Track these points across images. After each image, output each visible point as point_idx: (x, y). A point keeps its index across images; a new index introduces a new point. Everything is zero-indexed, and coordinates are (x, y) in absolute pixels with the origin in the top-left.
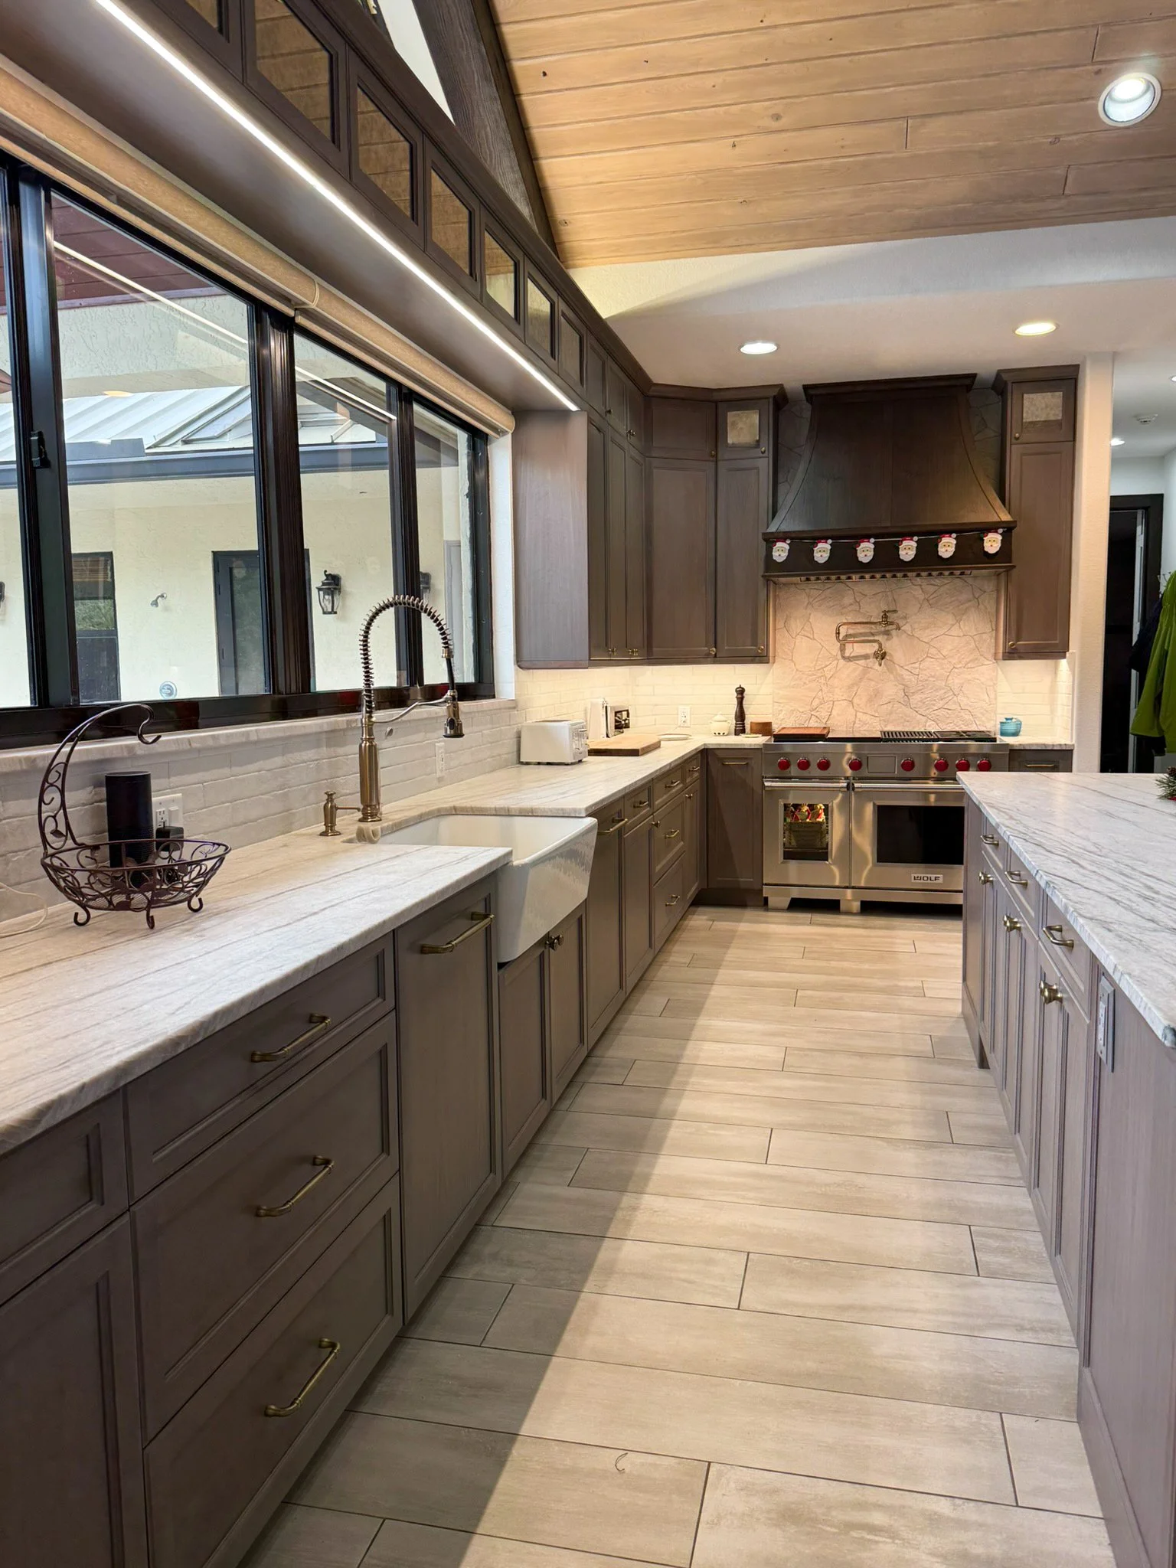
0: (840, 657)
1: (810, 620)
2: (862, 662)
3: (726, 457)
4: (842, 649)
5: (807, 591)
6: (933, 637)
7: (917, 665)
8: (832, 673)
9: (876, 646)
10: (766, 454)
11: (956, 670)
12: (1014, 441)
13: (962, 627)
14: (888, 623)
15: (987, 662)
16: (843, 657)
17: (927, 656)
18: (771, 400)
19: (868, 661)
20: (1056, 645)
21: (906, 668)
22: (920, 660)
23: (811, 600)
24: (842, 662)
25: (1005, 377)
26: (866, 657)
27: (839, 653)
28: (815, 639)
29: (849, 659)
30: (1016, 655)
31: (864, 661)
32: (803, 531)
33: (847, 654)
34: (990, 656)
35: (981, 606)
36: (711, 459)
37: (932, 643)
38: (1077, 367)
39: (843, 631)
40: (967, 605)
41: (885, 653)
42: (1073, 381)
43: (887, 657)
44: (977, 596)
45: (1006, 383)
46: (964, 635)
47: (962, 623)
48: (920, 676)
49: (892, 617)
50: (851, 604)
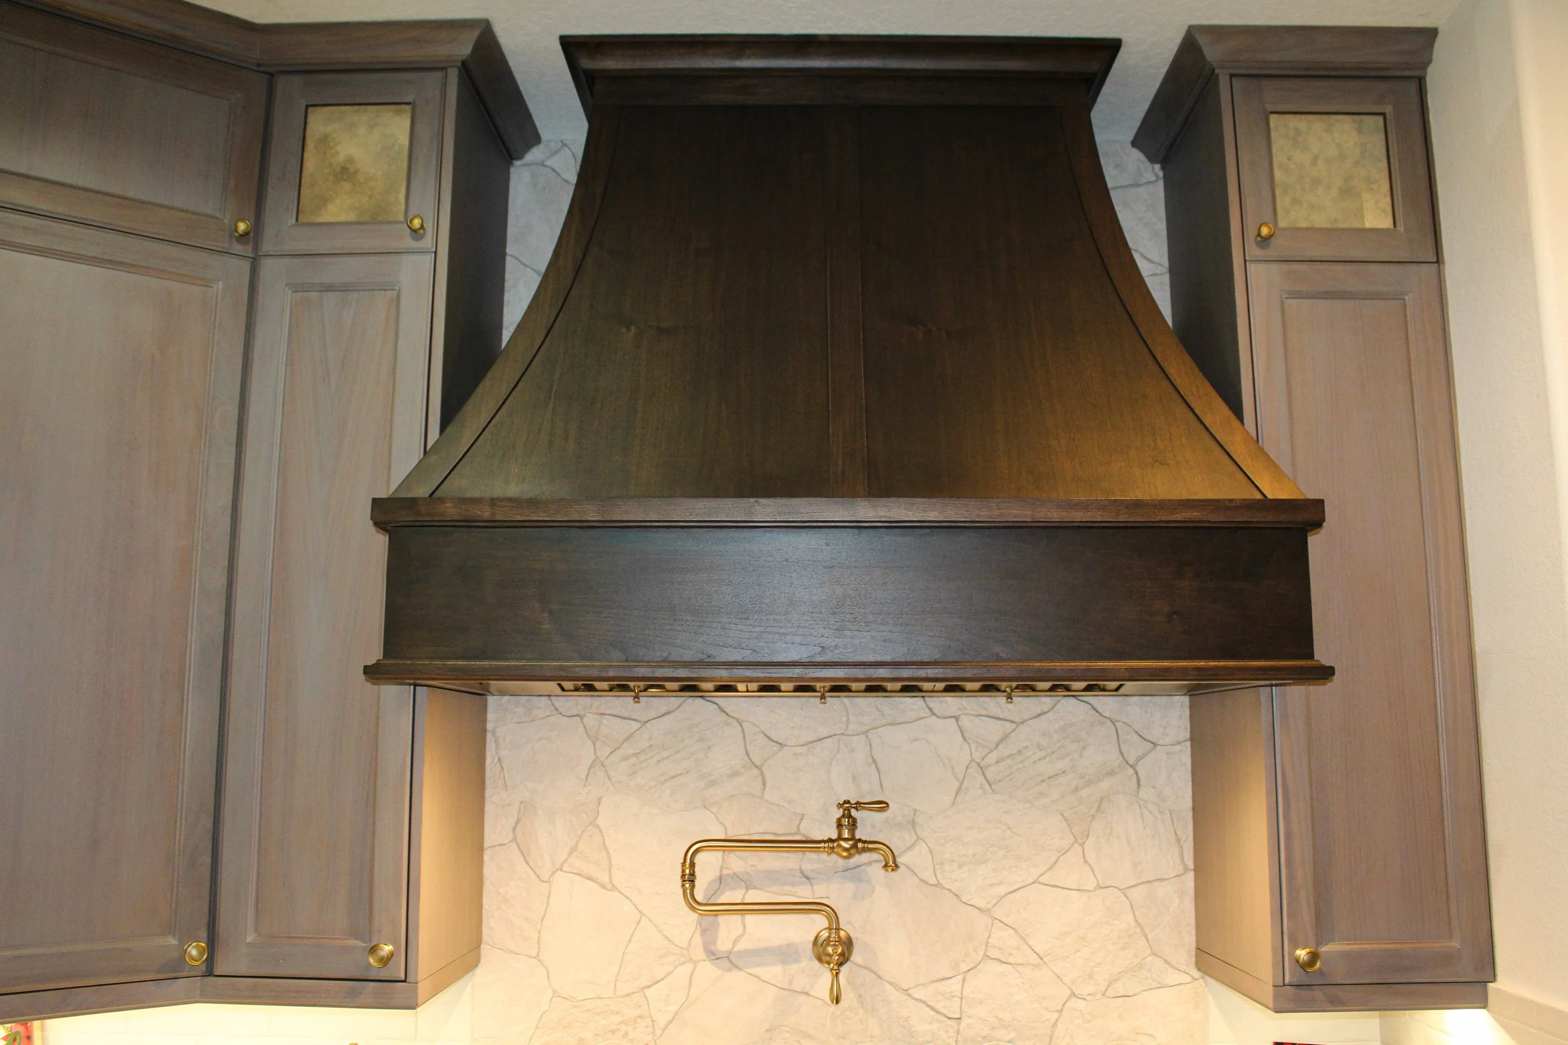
0: (699, 952)
1: (599, 821)
2: (773, 972)
3: (289, 247)
4: (708, 934)
5: (590, 720)
6: (1002, 890)
7: (954, 986)
8: (672, 1009)
9: (818, 924)
10: (428, 242)
11: (1081, 1005)
12: (1253, 251)
13: (1091, 855)
14: (859, 846)
15: (1174, 977)
16: (713, 956)
17: (987, 956)
18: (453, 76)
19: (794, 967)
20: (1448, 958)
21: (919, 993)
22: (964, 967)
23: (604, 752)
24: (707, 969)
25: (1212, 53)
26: (785, 954)
27: (698, 938)
28: (614, 888)
29: (727, 960)
30: (1318, 993)
31: (778, 969)
32: (532, 503)
33: (723, 943)
34: (1184, 956)
35: (1145, 793)
36: (238, 248)
37: (998, 913)
38: (1429, 35)
39: (708, 865)
40: (1105, 785)
41: (848, 944)
42: (1413, 86)
43: (857, 957)
44: (1131, 761)
45: (1211, 78)
46: (1099, 887)
47: (1089, 845)
48: (965, 1022)
49: (869, 825)
50: (735, 774)
